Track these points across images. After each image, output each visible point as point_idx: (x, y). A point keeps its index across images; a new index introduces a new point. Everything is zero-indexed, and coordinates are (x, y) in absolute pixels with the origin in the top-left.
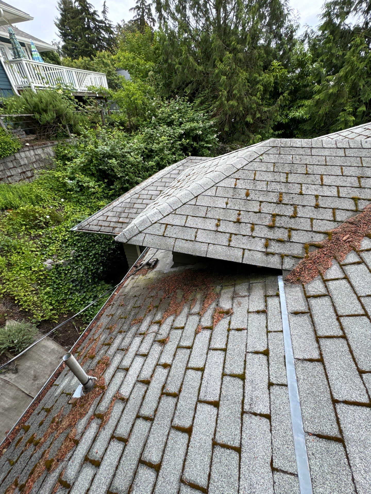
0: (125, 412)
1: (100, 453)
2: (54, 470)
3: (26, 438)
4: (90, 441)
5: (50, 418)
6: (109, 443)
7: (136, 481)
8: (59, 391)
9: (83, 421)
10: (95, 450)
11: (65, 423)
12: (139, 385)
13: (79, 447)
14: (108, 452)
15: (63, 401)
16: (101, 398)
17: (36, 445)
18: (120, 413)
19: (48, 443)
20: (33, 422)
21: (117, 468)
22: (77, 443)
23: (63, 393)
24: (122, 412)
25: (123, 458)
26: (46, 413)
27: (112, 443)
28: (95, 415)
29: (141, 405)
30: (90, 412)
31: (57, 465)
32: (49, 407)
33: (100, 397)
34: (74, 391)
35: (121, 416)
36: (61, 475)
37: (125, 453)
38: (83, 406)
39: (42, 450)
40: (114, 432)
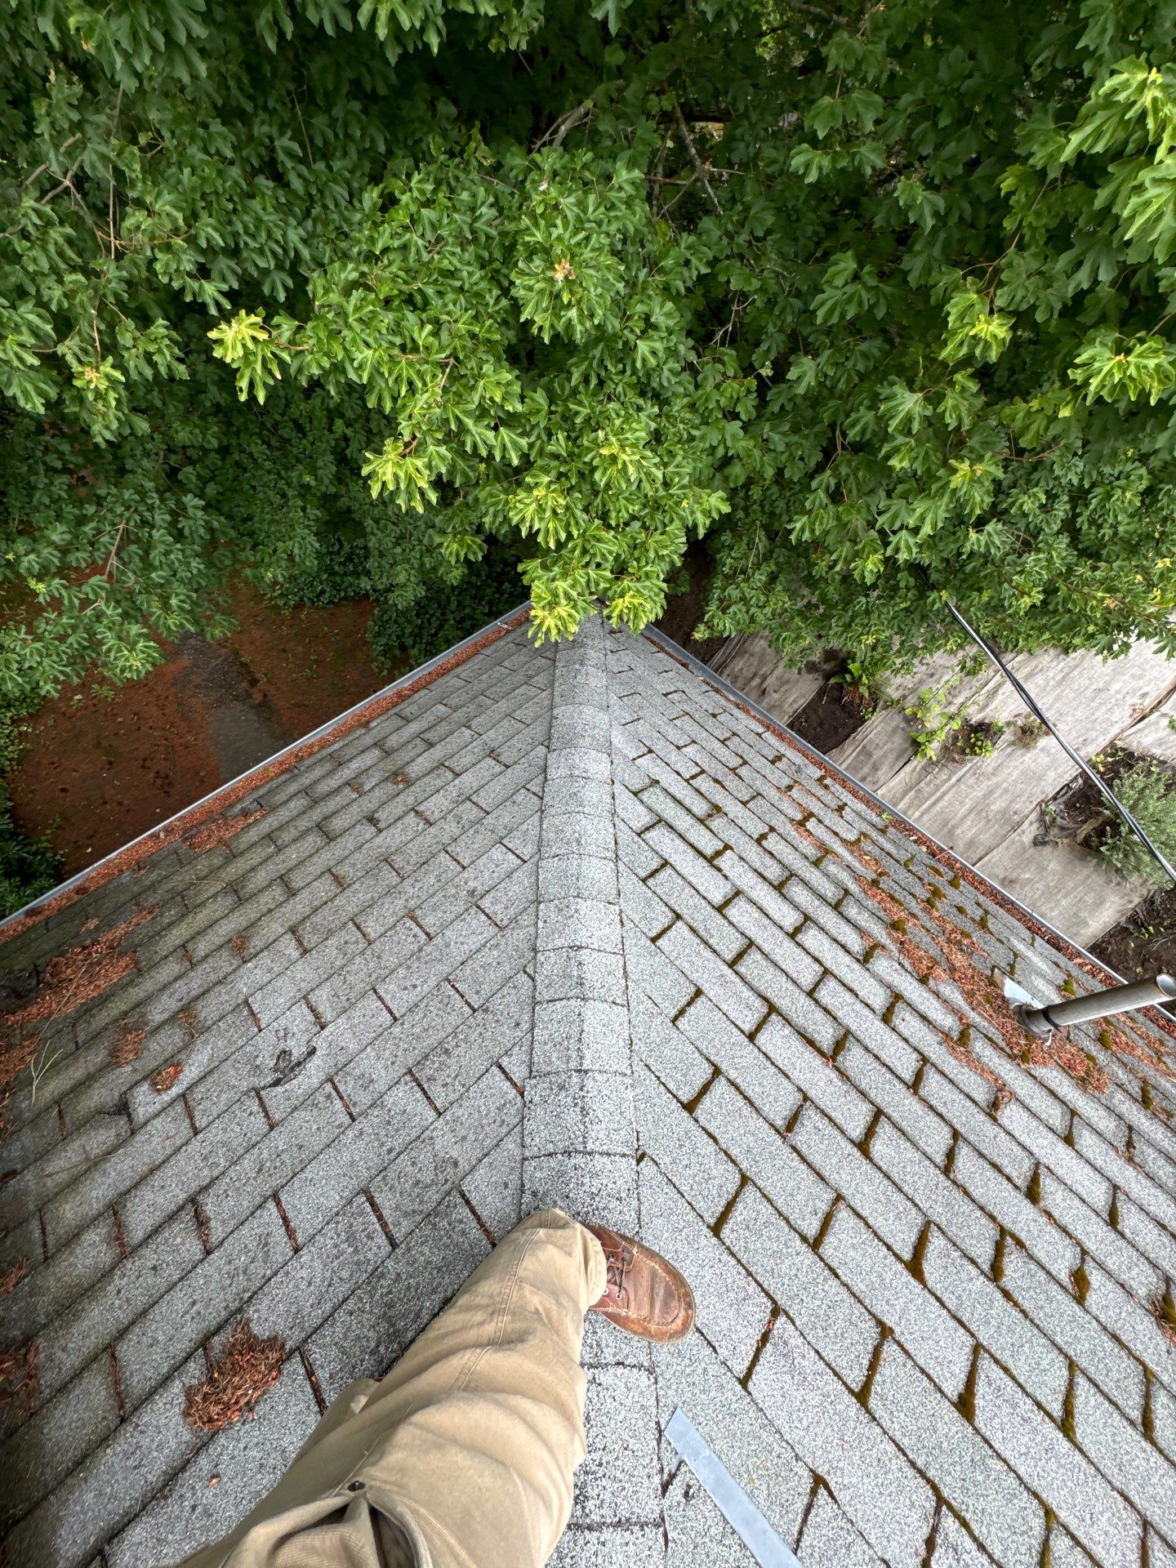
0: (969, 1103)
1: (901, 1027)
2: (889, 934)
3: (941, 882)
4: (922, 1008)
5: (969, 927)
6: (916, 1049)
7: (854, 1094)
8: (1021, 947)
9: (958, 999)
10: (908, 1016)
11: (959, 959)
12: (1027, 1165)
13: (916, 984)
14: (902, 1044)
15: (1000, 956)
16: (1002, 1049)
17: (928, 901)
18: (966, 1090)
19: (928, 925)
20: (965, 895)
21: (877, 1057)
22: (923, 980)
23: (1016, 955)
24: (968, 1096)
25: (888, 1076)
26: (978, 918)
27: (915, 1056)
28: (969, 1026)
29: (981, 1155)
30: (973, 1017)
31: (896, 941)
32: (990, 925)
33: (1003, 1044)
34: (1019, 983)
35: (962, 1091)
36: (883, 947)
37: (896, 1082)
38: (988, 1002)
39: (920, 914)
40: (933, 1065)
